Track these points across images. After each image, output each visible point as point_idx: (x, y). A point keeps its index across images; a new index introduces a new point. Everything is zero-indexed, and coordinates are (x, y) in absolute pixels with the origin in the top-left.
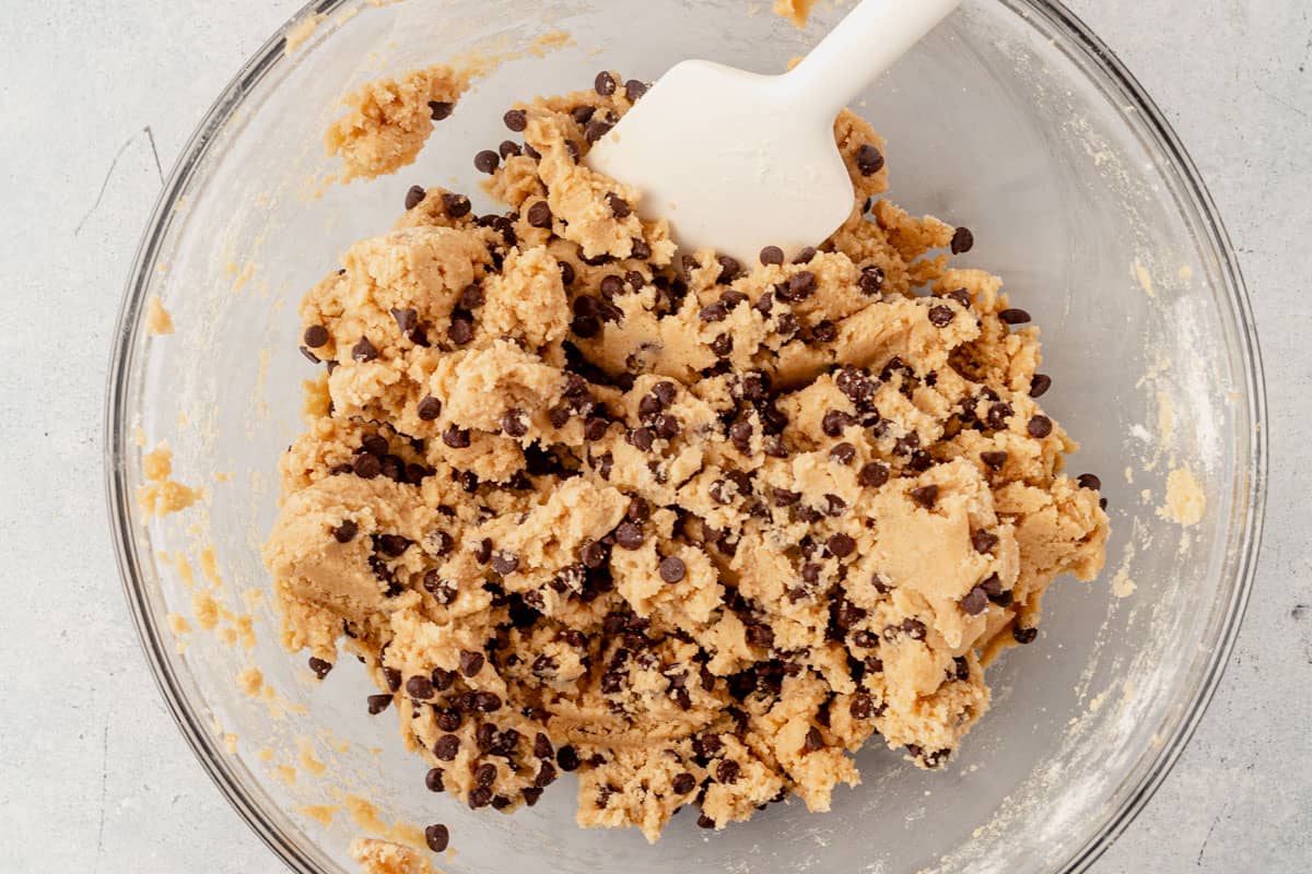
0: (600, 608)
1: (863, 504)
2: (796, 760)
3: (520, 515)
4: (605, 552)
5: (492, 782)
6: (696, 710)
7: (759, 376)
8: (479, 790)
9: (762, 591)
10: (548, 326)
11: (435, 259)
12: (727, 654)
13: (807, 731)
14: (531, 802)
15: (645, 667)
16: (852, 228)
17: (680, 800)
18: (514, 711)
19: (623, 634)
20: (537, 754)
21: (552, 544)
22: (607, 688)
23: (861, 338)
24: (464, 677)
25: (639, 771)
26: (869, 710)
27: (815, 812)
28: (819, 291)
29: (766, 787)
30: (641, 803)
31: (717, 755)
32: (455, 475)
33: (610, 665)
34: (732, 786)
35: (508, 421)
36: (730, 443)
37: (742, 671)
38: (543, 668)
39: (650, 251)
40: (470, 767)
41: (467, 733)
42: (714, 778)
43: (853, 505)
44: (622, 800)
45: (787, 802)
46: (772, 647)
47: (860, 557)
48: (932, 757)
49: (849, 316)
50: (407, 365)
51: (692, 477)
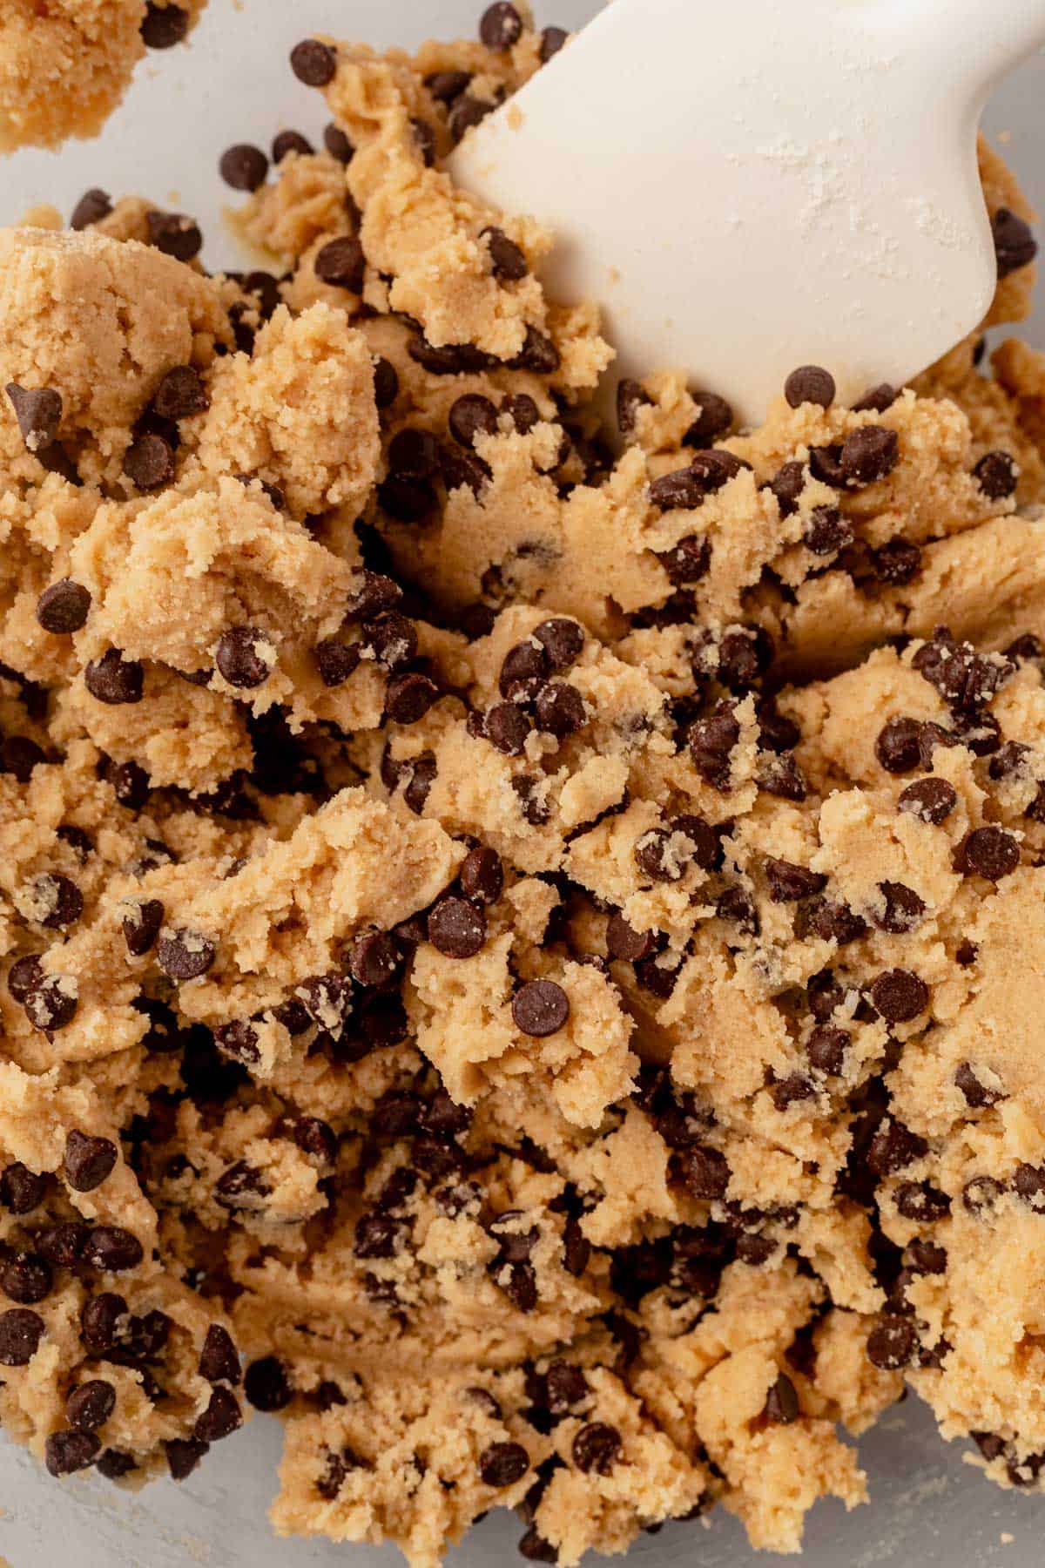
0: (371, 1080)
1: (960, 912)
2: (742, 1441)
3: (228, 861)
4: (400, 957)
5: (104, 1421)
6: (543, 1313)
7: (753, 635)
8: (72, 1436)
9: (717, 1076)
10: (334, 472)
11: (112, 291)
12: (625, 1203)
13: (772, 1381)
14: (180, 1471)
15: (452, 1210)
16: (952, 381)
17: (490, 1498)
18: (167, 1274)
19: (411, 1138)
20: (203, 1371)
21: (289, 927)
22: (365, 1246)
23: (970, 583)
24: (69, 1188)
25: (412, 1427)
26: (909, 1350)
27: (763, 1551)
28: (901, 471)
29: (675, 1490)
30: (411, 1495)
31: (579, 1408)
32: (103, 767)
33: (377, 1199)
34: (603, 1480)
35: (227, 650)
36: (686, 758)
37: (645, 1241)
38: (238, 1190)
39: (558, 357)
40: (60, 1382)
41: (63, 1309)
42: (567, 1456)
43: (937, 912)
44: (373, 1484)
45: (705, 1521)
46: (720, 1197)
47: (933, 1025)
48: (1025, 1464)
49: (948, 536)
50: (28, 513)
51: (600, 817)
